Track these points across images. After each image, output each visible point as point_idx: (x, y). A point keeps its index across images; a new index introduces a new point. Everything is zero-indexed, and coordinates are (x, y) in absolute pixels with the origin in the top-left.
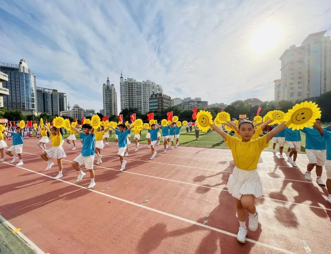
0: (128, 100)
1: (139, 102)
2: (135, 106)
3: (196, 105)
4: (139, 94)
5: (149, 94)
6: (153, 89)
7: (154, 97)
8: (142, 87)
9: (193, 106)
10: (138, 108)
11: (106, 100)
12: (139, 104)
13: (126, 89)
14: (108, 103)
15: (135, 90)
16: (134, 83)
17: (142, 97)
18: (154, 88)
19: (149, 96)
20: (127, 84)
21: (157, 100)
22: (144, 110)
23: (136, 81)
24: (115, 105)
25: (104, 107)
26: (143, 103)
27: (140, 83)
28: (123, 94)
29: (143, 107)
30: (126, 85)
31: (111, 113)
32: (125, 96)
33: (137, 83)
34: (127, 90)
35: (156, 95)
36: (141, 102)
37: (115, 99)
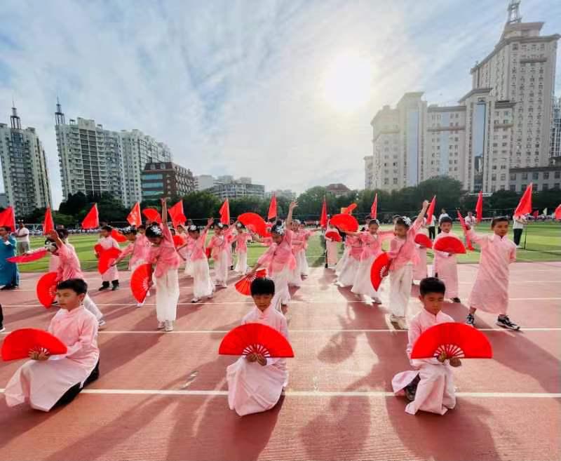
0: (82, 173)
1: (115, 179)
2: (104, 187)
3: (243, 192)
4: (114, 160)
5: (140, 162)
6: (149, 152)
7: (153, 168)
8: (121, 143)
9: (239, 193)
10: (112, 192)
11: (13, 167)
12: (114, 184)
13: (77, 145)
14: (19, 175)
15: (102, 150)
16: (99, 133)
17: (123, 168)
18: (150, 149)
19: (140, 166)
20: (78, 132)
21: (160, 177)
22: (128, 198)
23: (105, 128)
24: (44, 184)
25: (6, 187)
26: (124, 182)
27: (115, 133)
28: (67, 156)
29: (125, 191)
30: (76, 134)
31: (33, 202)
32: (74, 161)
33: (107, 133)
34: (80, 147)
35: (158, 165)
36: (119, 179)
37: (43, 166)
